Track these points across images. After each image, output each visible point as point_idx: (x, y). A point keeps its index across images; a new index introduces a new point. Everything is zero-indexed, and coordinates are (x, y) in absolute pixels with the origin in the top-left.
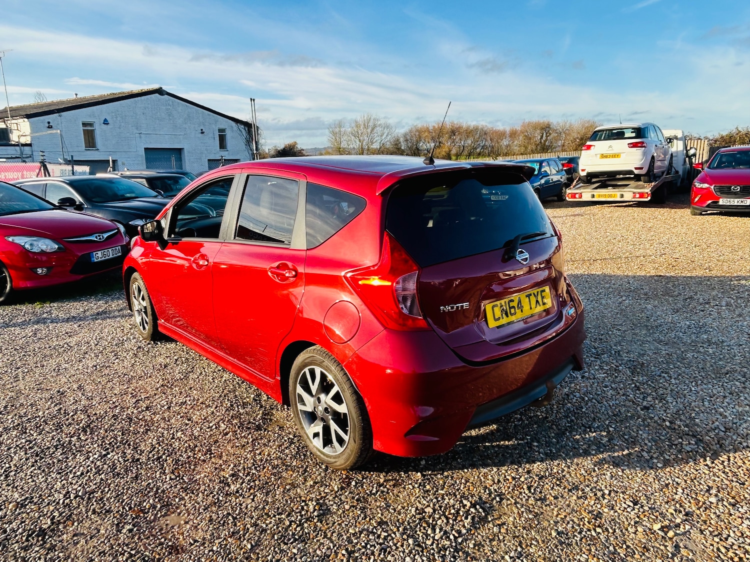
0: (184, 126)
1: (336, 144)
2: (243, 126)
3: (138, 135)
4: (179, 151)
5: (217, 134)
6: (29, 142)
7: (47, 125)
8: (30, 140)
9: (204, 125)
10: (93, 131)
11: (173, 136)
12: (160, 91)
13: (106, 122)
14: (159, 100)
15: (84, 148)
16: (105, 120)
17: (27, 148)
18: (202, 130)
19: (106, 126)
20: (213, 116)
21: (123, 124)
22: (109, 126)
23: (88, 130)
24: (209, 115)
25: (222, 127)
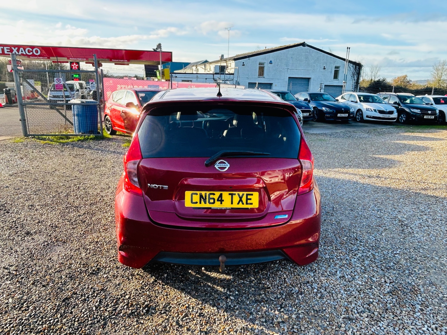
0: (314, 64)
1: (437, 77)
2: (352, 65)
3: (286, 69)
4: (308, 79)
5: (334, 69)
6: (233, 73)
7: (242, 64)
8: (233, 71)
9: (326, 64)
10: (263, 67)
11: (306, 71)
12: (303, 44)
13: (271, 62)
14: (302, 49)
15: (258, 76)
16: (271, 61)
17: (231, 76)
18: (324, 67)
19: (270, 64)
20: (333, 59)
21: (279, 64)
22: (272, 65)
23: (261, 67)
24: (331, 58)
25: (338, 65)
